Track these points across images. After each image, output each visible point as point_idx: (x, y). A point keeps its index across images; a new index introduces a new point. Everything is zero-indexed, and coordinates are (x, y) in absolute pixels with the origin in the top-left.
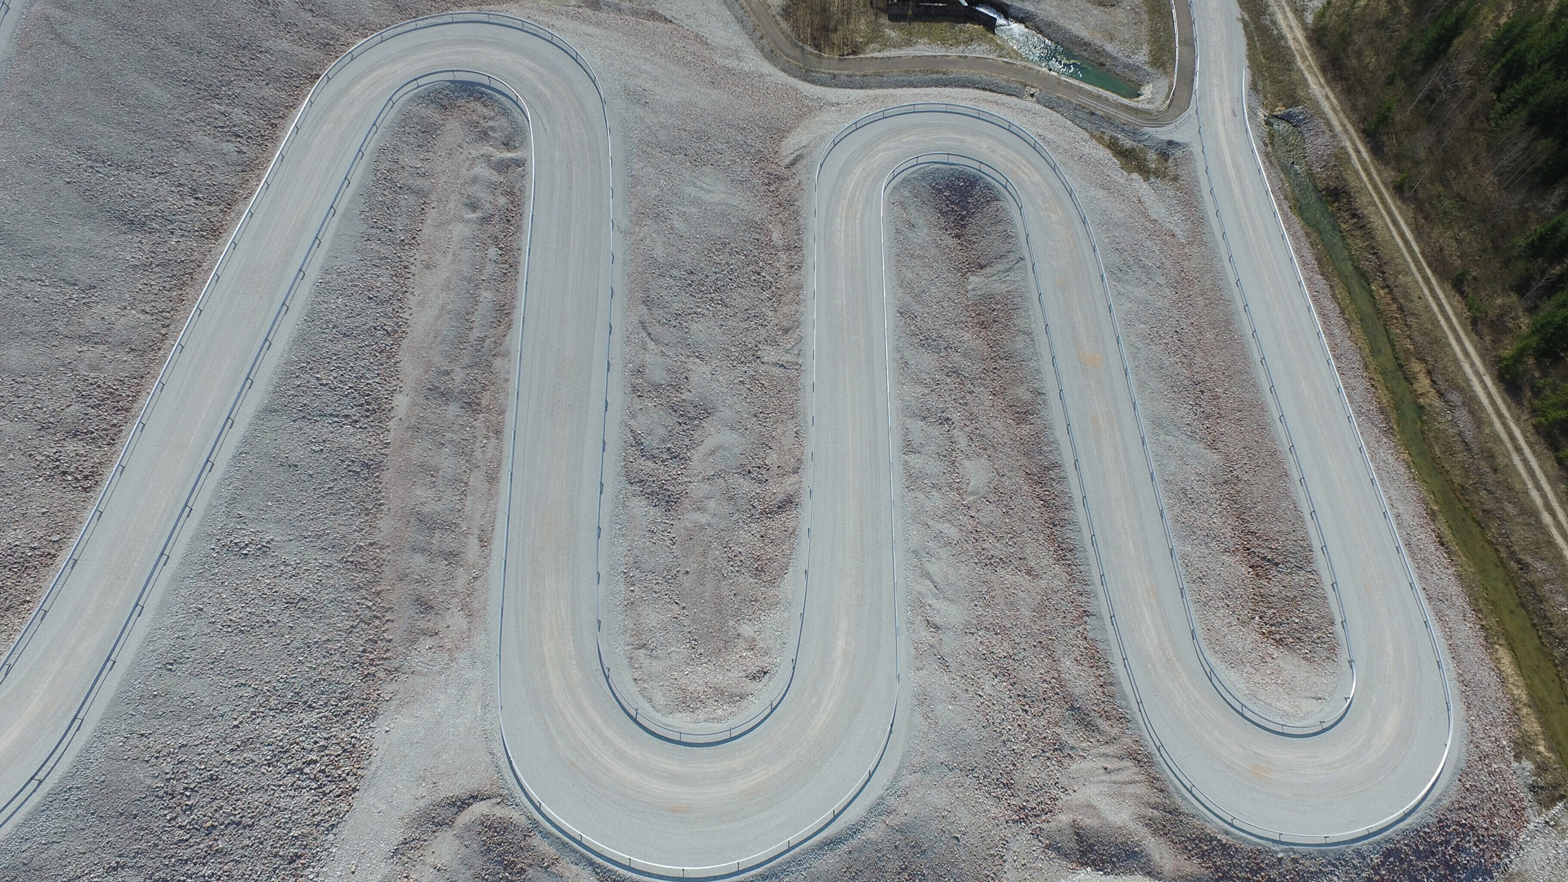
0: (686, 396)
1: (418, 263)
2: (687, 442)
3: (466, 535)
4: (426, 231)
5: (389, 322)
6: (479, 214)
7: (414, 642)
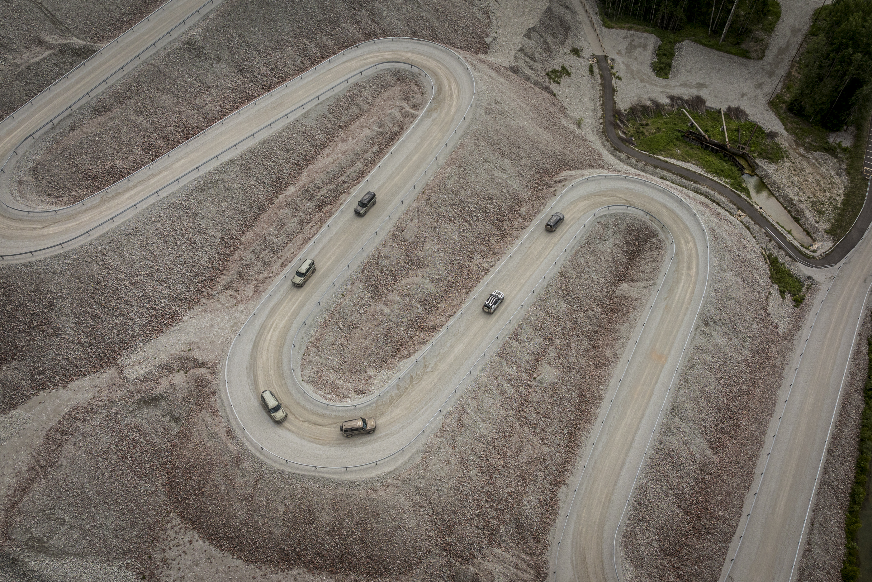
0: (418, 253)
1: (340, 138)
2: (404, 273)
3: (279, 258)
4: (353, 126)
5: (310, 155)
6: (381, 130)
7: (227, 289)
